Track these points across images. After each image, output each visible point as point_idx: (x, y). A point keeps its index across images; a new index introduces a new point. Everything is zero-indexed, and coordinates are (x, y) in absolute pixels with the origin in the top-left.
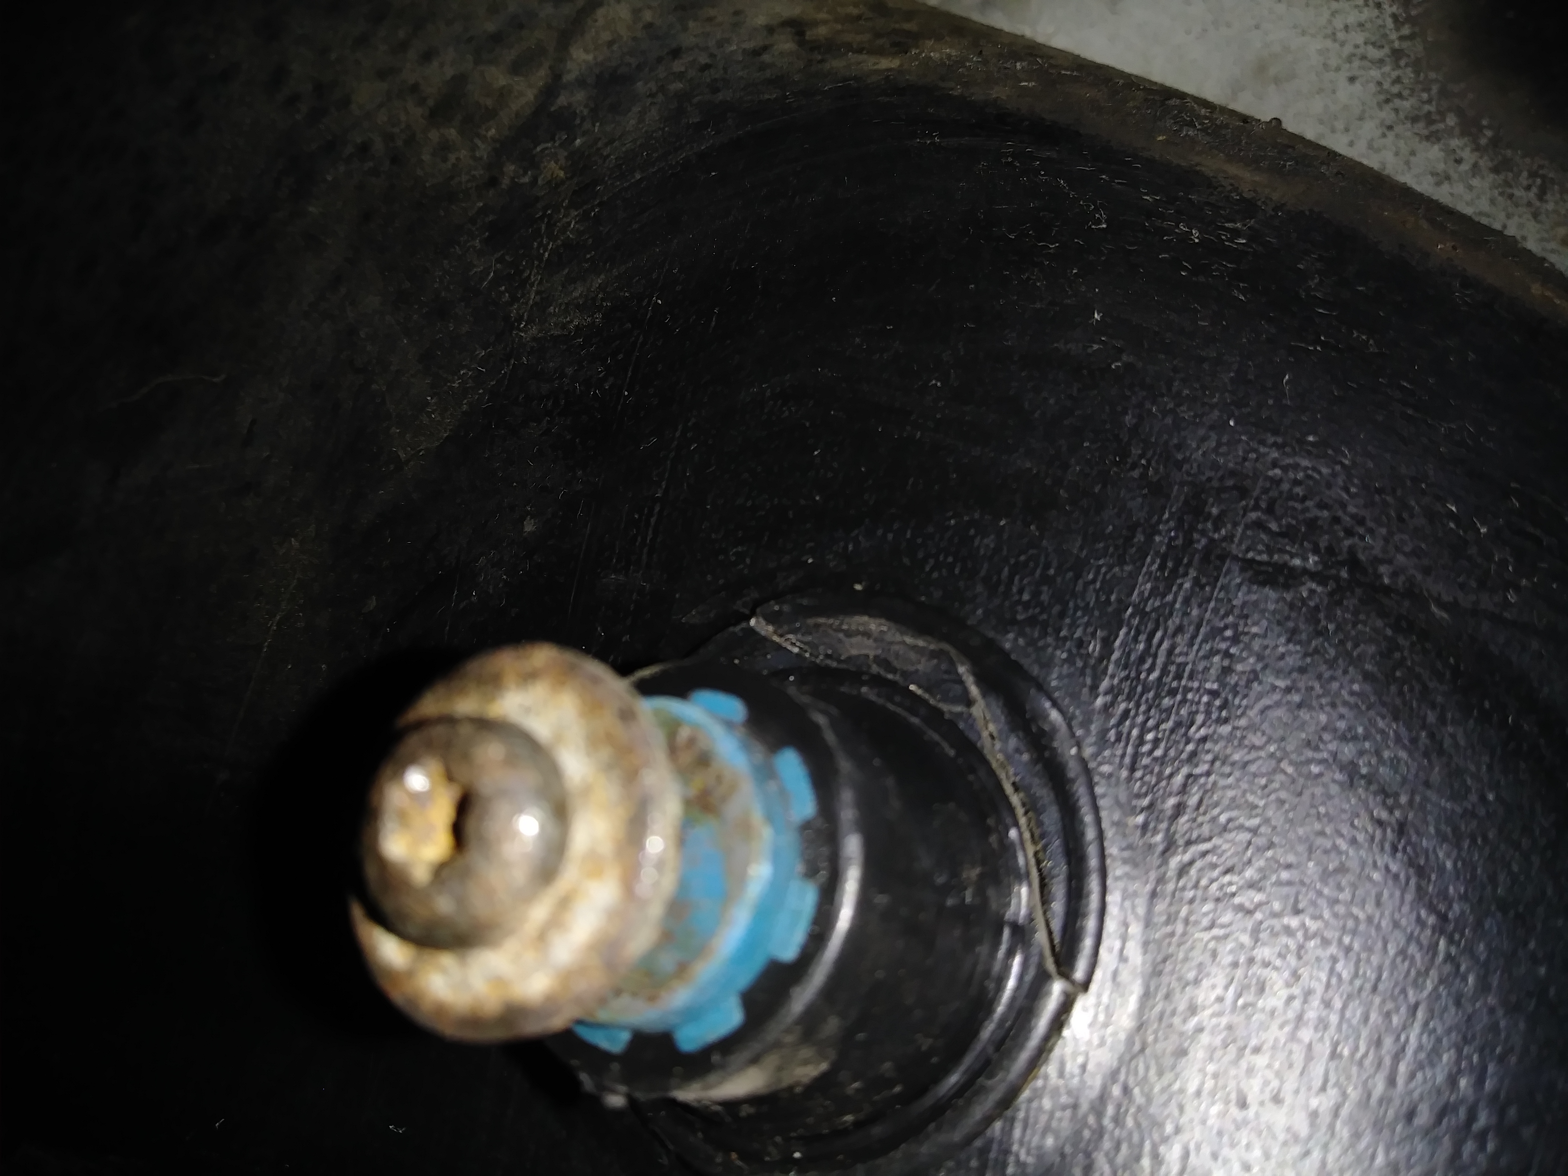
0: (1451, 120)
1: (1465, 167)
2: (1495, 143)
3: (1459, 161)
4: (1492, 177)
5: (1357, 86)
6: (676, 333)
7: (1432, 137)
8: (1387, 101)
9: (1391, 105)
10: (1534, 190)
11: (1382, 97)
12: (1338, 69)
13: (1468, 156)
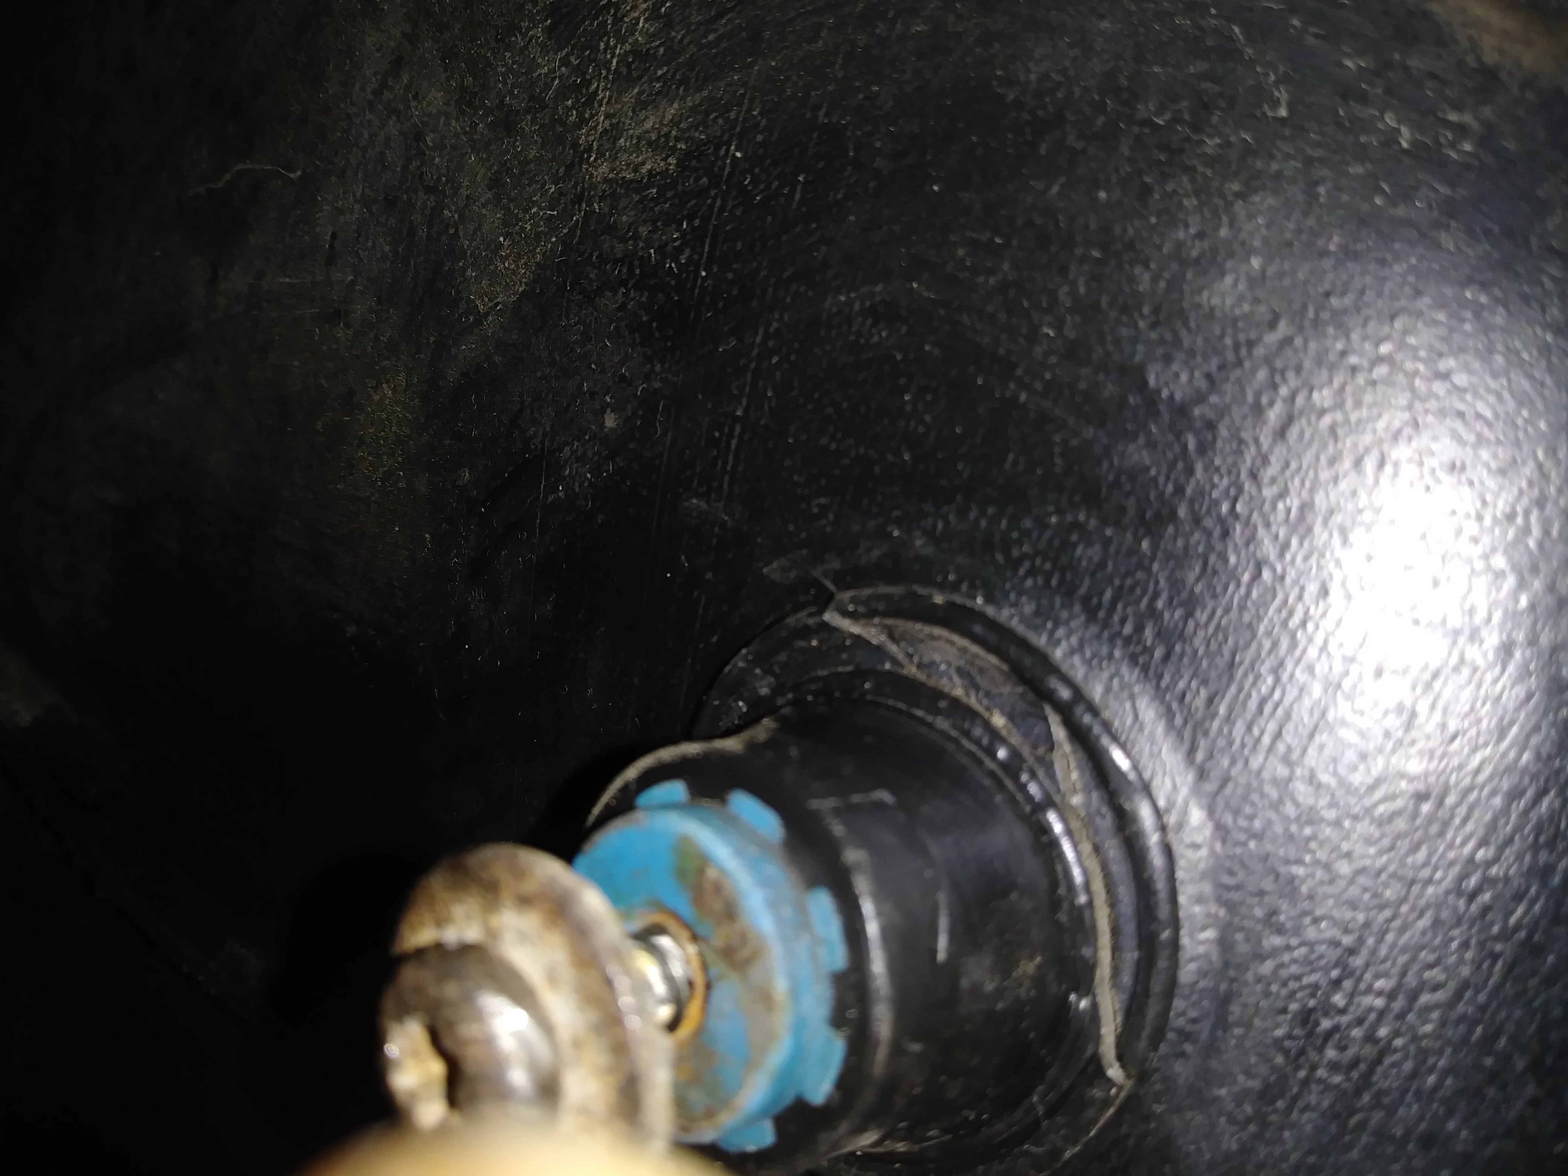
6: (755, 202)
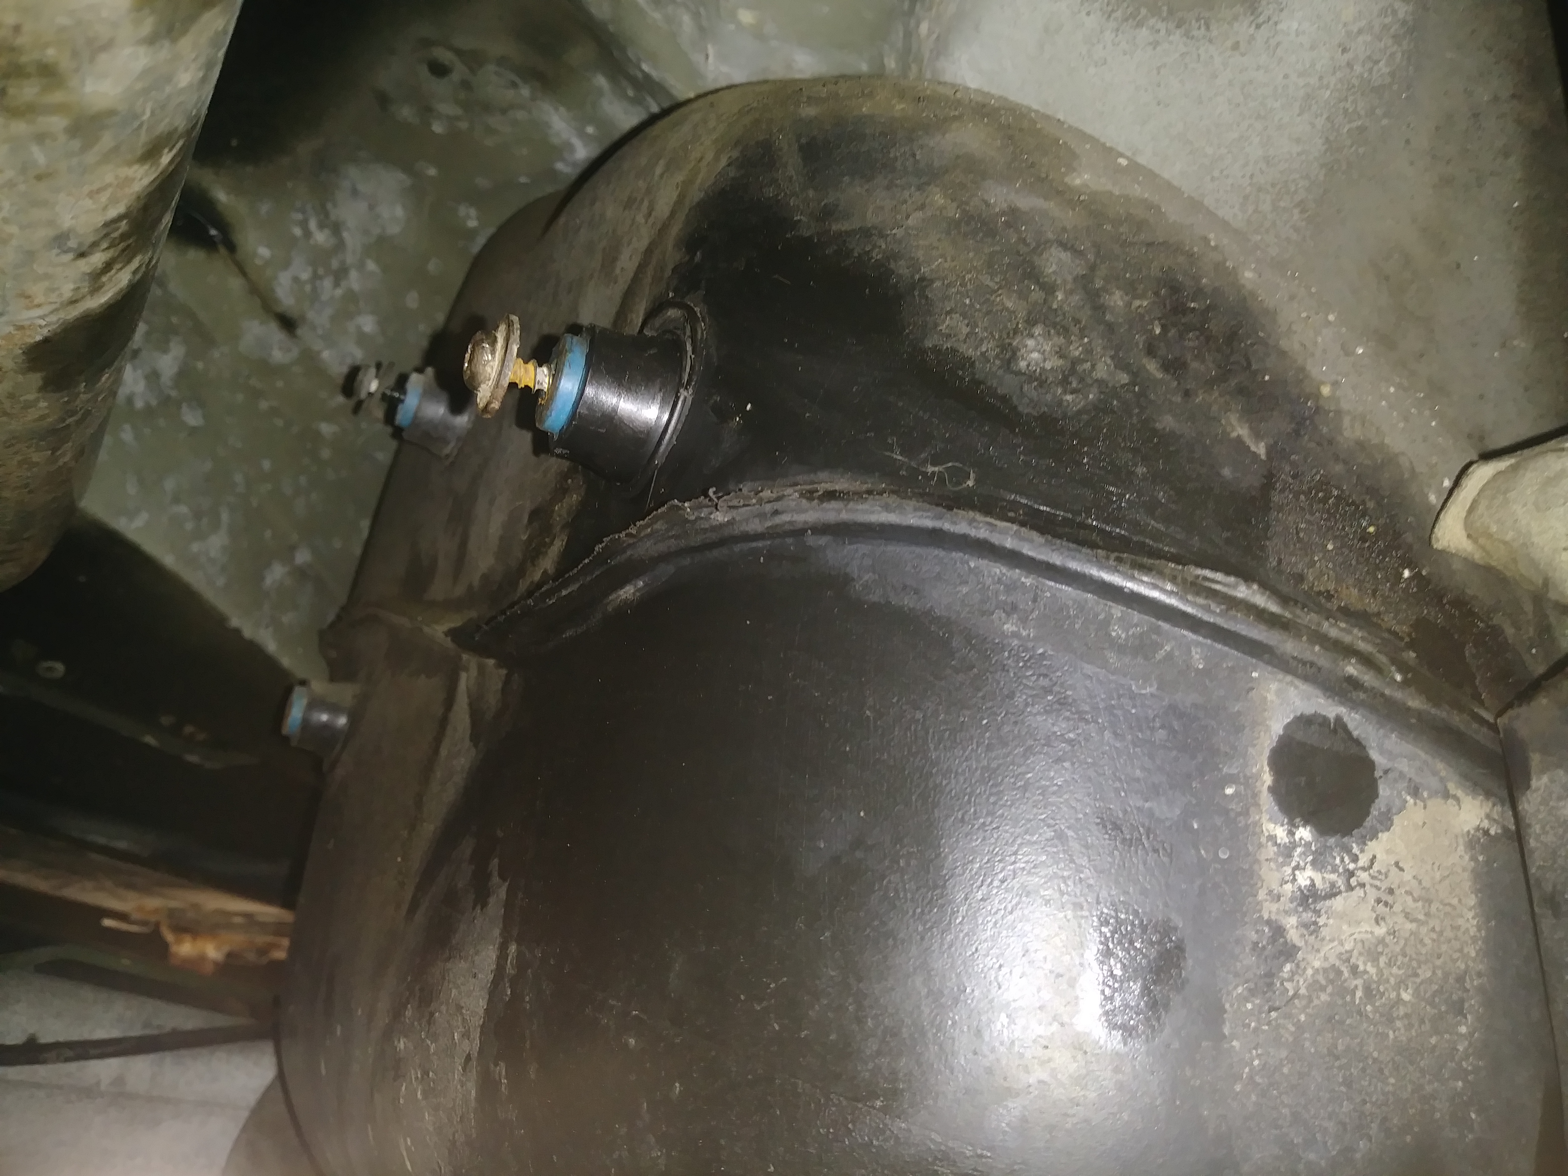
0: (1144, 11)
1: (1163, 32)
2: (1171, 12)
3: (1158, 31)
4: (1178, 32)
5: (1092, 16)
7: (1139, 25)
8: (1109, 16)
9: (1112, 18)
10: (1203, 29)
11: (1106, 16)
12: (1079, 12)
13: (1162, 26)
